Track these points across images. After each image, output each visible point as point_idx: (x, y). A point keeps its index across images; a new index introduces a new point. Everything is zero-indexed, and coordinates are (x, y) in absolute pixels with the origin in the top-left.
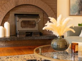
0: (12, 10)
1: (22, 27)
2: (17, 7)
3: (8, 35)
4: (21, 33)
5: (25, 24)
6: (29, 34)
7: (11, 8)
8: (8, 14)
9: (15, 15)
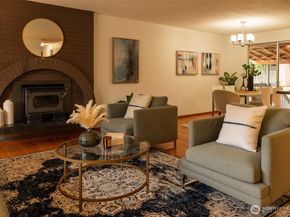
0: (18, 79)
1: (35, 106)
2: (26, 74)
3: (10, 122)
4: (34, 117)
5: (40, 102)
6: (47, 117)
7: (16, 77)
8: (10, 86)
9: (23, 86)
